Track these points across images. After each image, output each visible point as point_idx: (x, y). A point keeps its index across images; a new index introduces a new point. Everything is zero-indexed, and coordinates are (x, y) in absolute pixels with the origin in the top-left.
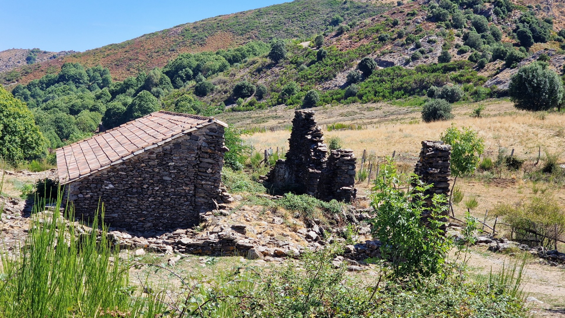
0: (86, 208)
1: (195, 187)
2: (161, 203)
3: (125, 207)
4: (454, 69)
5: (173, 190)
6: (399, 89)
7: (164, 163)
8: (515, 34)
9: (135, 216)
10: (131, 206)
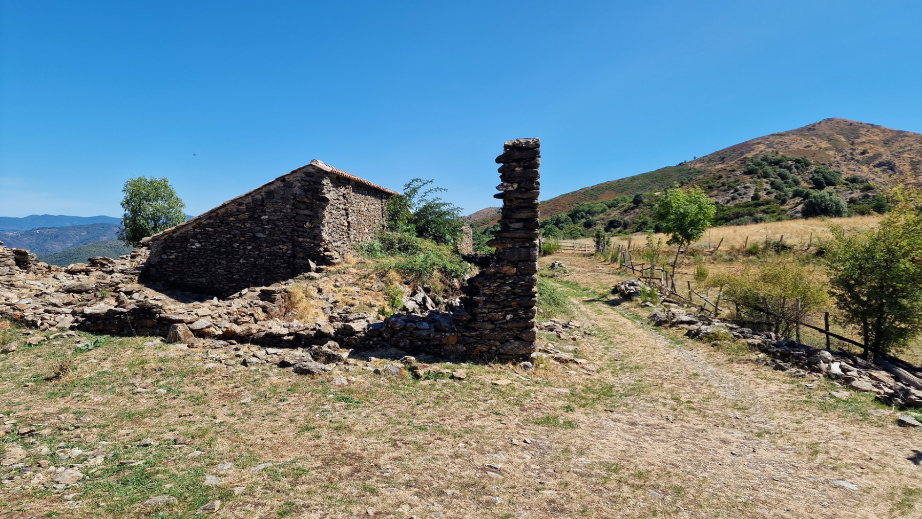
0: (171, 272)
1: (294, 246)
2: (254, 265)
3: (213, 270)
4: (763, 205)
5: (268, 249)
6: (722, 219)
7: (256, 216)
8: (811, 181)
9: (225, 281)
10: (220, 269)
